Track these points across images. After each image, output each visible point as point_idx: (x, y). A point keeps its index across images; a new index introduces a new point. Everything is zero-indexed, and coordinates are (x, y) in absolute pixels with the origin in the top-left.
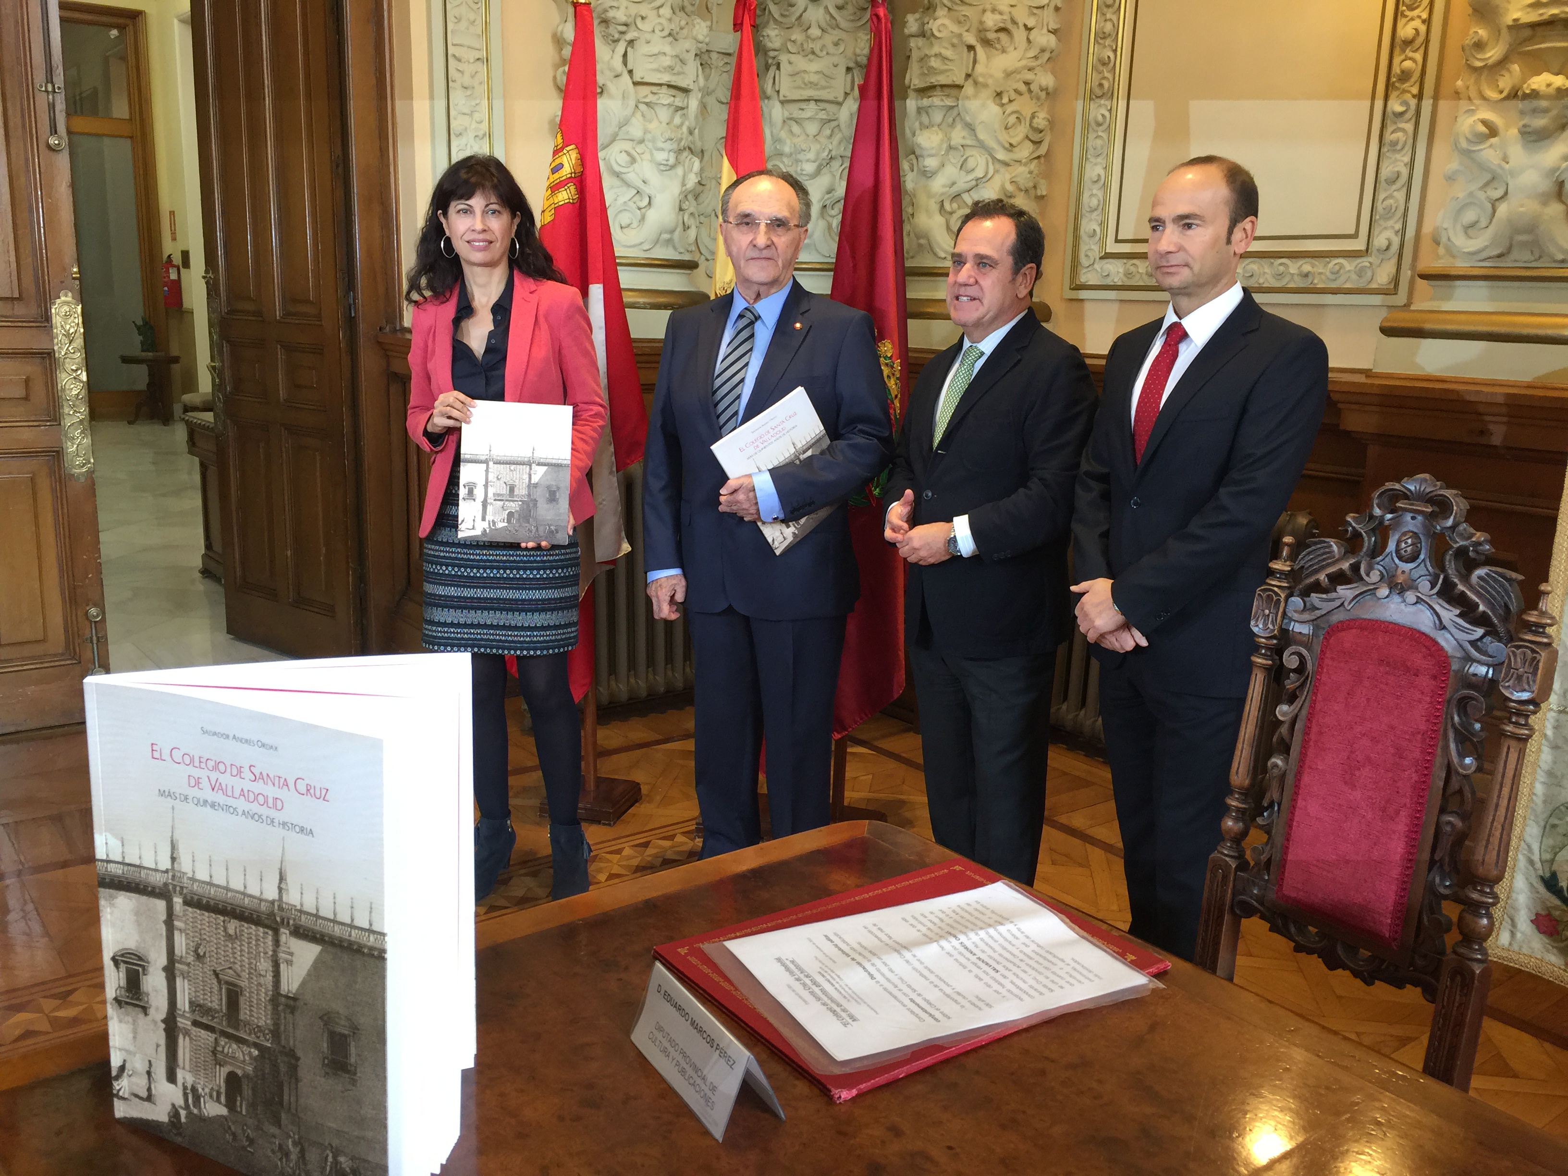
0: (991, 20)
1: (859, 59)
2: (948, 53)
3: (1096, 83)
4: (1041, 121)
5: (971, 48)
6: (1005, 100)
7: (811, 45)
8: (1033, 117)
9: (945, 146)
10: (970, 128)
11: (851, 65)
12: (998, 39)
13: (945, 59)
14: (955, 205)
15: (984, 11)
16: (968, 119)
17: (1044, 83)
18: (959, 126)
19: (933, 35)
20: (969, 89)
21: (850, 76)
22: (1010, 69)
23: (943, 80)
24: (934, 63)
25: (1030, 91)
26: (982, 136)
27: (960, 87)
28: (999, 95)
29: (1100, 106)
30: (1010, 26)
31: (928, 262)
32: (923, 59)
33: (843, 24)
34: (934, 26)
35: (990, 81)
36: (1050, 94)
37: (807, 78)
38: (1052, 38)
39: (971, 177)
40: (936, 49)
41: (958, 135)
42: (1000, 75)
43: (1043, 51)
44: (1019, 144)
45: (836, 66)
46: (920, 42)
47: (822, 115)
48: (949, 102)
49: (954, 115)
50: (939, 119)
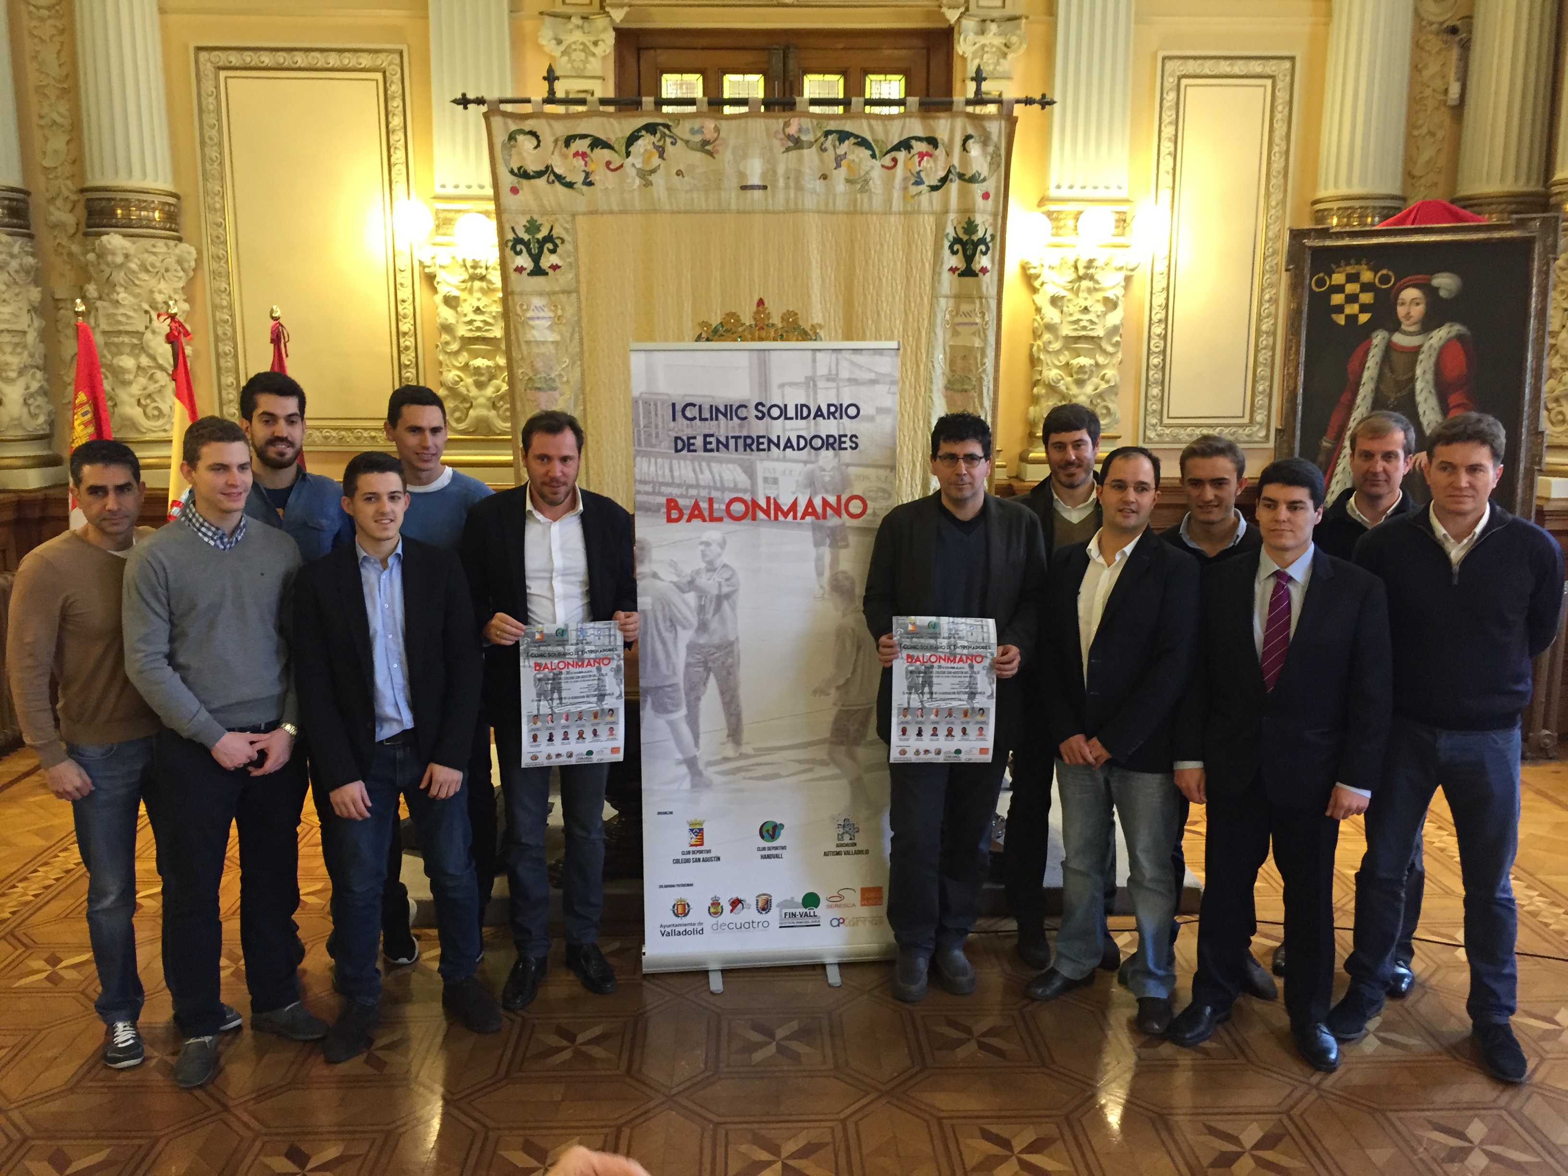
0: (159, 298)
1: (34, 304)
2: (131, 313)
5: (146, 312)
9: (136, 366)
10: (152, 356)
11: (30, 308)
13: (128, 317)
14: (148, 401)
15: (152, 292)
16: (151, 352)
19: (117, 301)
20: (148, 336)
21: (30, 315)
23: (128, 328)
24: (120, 318)
26: (161, 361)
27: (143, 334)
31: (133, 435)
32: (111, 315)
33: (21, 282)
34: (115, 296)
39: (157, 385)
40: (121, 311)
41: (144, 361)
45: (19, 309)
46: (105, 304)
47: (14, 340)
48: (135, 341)
49: (141, 348)
50: (128, 350)
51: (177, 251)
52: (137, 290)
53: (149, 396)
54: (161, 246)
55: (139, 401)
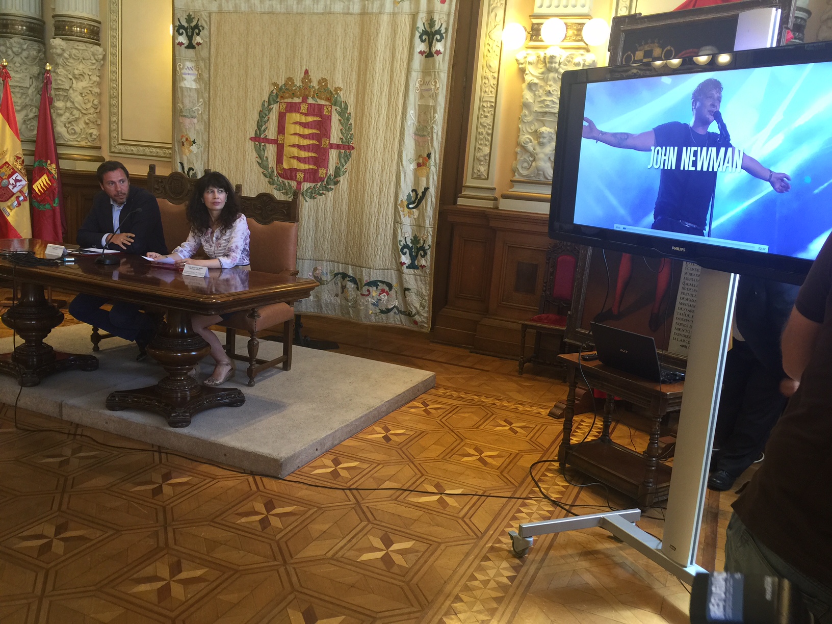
0: (76, 72)
1: (35, 75)
2: (64, 79)
3: (112, 94)
4: (96, 102)
5: (71, 79)
6: (83, 95)
7: (17, 69)
8: (93, 101)
9: (65, 107)
10: (73, 103)
11: (32, 76)
12: (80, 78)
13: (62, 81)
14: (69, 125)
15: (74, 69)
16: (71, 99)
17: (96, 91)
18: (69, 102)
19: (59, 73)
20: (71, 91)
21: (31, 80)
22: (84, 87)
23: (62, 87)
24: (59, 82)
25: (92, 93)
26: (77, 105)
27: (68, 90)
28: (81, 94)
29: (114, 100)
30: (83, 74)
31: (62, 142)
32: (56, 80)
33: (28, 63)
34: (58, 71)
35: (78, 89)
36: (100, 95)
37: (15, 79)
38: (98, 78)
39: (74, 117)
40: (60, 78)
41: (69, 104)
42: (81, 88)
43: (95, 82)
44: (89, 108)
45: (26, 76)
46: (54, 74)
47: (21, 91)
48: (65, 94)
49: (67, 98)
50: (62, 98)
51: (92, 50)
52: (68, 68)
53: (70, 123)
54: (82, 46)
55: (65, 125)
